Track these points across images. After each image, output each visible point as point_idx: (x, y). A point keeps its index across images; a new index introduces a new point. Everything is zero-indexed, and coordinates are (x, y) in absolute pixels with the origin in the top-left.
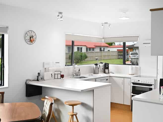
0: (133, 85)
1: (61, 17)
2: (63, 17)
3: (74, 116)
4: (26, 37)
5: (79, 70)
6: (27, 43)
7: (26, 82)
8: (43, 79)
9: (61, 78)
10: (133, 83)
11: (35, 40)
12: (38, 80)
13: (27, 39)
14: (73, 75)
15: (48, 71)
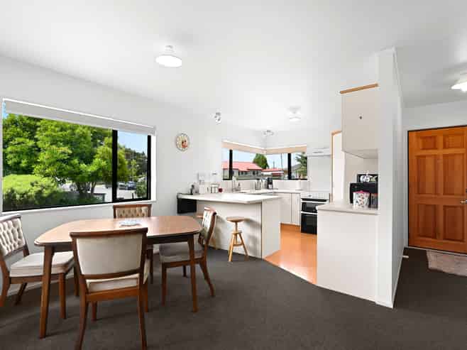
0: (302, 201)
1: (219, 120)
3: (238, 235)
4: (178, 141)
5: (238, 185)
6: (179, 149)
7: (177, 196)
8: (197, 193)
9: (220, 192)
10: (303, 199)
11: (188, 145)
12: (192, 194)
13: (178, 144)
14: (232, 190)
15: (204, 183)
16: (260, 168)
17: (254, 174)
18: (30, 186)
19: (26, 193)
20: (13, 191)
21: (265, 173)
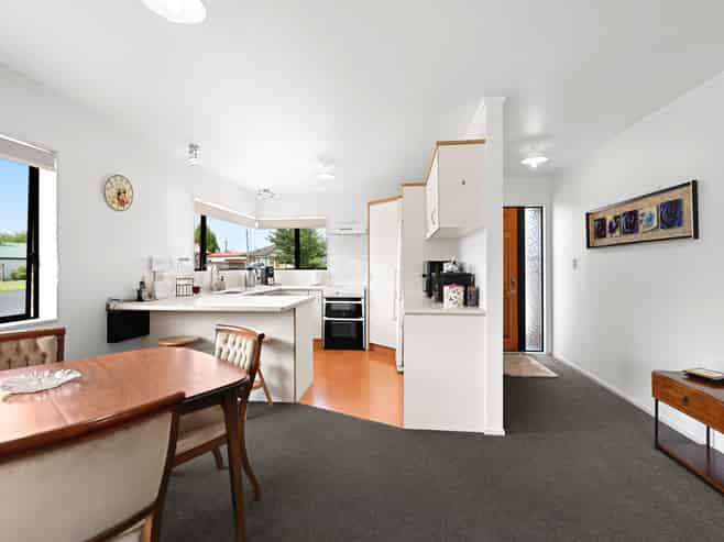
0: (326, 302)
4: (108, 189)
7: (108, 306)
8: (151, 296)
9: (195, 294)
10: (328, 299)
12: (140, 299)
13: (111, 196)
15: (161, 278)
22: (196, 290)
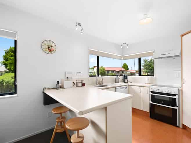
0: (151, 94)
2: (83, 30)
4: (43, 46)
5: (102, 80)
6: (46, 53)
8: (62, 87)
9: (83, 87)
10: (152, 92)
11: (55, 50)
13: (45, 48)
14: (96, 83)
16: (125, 70)
17: (122, 72)
18: (11, 79)
19: (8, 82)
20: (3, 80)
21: (127, 72)
22: (84, 85)
